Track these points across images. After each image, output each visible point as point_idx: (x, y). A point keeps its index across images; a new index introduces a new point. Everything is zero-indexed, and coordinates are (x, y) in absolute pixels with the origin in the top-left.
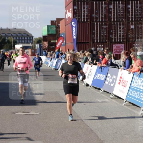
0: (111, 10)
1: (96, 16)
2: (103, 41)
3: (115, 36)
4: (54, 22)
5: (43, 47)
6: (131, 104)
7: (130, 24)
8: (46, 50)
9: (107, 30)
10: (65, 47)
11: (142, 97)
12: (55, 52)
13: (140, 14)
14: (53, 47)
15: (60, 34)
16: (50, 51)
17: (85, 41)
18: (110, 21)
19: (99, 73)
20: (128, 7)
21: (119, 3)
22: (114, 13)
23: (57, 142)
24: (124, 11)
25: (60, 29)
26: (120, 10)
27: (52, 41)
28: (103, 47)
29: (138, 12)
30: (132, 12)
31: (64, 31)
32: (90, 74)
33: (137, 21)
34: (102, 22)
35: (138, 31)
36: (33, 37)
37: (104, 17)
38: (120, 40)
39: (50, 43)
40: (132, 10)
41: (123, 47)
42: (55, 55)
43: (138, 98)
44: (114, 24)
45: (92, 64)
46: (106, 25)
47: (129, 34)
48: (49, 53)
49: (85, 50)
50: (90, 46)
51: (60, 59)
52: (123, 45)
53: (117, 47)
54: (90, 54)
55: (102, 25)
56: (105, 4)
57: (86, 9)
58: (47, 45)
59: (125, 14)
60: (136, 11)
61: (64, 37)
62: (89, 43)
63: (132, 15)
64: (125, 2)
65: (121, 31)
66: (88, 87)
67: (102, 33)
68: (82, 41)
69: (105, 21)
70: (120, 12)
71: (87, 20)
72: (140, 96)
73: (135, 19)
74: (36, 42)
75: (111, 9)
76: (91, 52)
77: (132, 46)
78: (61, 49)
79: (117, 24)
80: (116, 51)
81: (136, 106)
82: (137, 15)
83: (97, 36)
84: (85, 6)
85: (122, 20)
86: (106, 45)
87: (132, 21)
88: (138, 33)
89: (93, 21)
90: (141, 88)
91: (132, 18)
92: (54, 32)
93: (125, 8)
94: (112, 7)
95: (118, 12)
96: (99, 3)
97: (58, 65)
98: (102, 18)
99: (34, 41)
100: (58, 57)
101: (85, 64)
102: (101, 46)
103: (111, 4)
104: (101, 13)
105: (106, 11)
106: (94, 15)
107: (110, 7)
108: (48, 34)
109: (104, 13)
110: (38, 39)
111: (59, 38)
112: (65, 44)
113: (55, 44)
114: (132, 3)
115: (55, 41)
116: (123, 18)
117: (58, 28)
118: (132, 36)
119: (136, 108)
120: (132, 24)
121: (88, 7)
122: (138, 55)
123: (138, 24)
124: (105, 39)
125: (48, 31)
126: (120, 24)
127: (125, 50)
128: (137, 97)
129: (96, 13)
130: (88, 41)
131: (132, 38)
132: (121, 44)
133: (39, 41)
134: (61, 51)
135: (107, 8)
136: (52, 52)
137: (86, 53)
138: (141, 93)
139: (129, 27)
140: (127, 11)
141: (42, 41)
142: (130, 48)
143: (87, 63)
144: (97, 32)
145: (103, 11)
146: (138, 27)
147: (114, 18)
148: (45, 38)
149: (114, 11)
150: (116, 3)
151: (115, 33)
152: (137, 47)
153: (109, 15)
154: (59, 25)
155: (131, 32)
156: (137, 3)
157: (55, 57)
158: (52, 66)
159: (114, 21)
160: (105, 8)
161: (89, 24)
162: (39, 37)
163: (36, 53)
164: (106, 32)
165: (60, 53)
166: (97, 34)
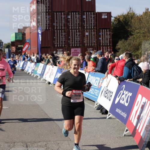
0: (69, 20)
1: (56, 25)
2: (62, 46)
3: (72, 42)
4: (21, 30)
5: (11, 51)
6: (87, 99)
7: (85, 31)
8: (14, 54)
9: (65, 37)
10: (30, 51)
11: (96, 93)
12: (21, 55)
13: (93, 23)
14: (20, 51)
15: (25, 40)
16: (18, 55)
17: (47, 46)
18: (68, 29)
19: (59, 73)
20: (83, 17)
21: (76, 14)
22: (72, 22)
23: (25, 131)
24: (80, 21)
25: (26, 36)
26: (76, 20)
27: (19, 46)
28: (62, 51)
29: (91, 21)
30: (87, 22)
31: (29, 37)
32: (52, 74)
33: (91, 29)
34: (62, 29)
35: (92, 37)
36: (2, 43)
37: (63, 25)
38: (77, 45)
39: (17, 48)
40: (87, 20)
41: (79, 50)
42: (22, 58)
43: (93, 94)
44: (72, 31)
45: (53, 65)
46: (64, 32)
47: (84, 40)
48: (17, 56)
49: (47, 53)
50: (51, 50)
51: (26, 61)
52: (80, 49)
53: (75, 50)
54: (52, 56)
55: (62, 32)
56: (64, 14)
57: (48, 18)
58: (15, 49)
59: (81, 23)
60: (90, 21)
61: (29, 42)
62: (50, 47)
63: (87, 24)
64: (80, 13)
65: (77, 38)
66: (51, 85)
67: (62, 39)
68: (44, 45)
69: (64, 29)
70: (76, 22)
71: (49, 28)
72: (94, 92)
73: (89, 28)
74: (5, 47)
75: (69, 18)
76: (53, 55)
77: (87, 50)
78: (26, 53)
79: (74, 31)
80: (73, 54)
81: (91, 100)
82: (91, 24)
83: (57, 42)
84: (47, 16)
85: (78, 28)
86: (65, 49)
87: (87, 28)
88: (92, 39)
89: (54, 29)
90: (96, 85)
91: (87, 27)
92: (21, 39)
93: (81, 18)
94: (70, 17)
95: (75, 21)
96: (59, 14)
97: (24, 67)
98: (62, 27)
99: (4, 46)
100: (24, 59)
101: (48, 65)
102: (60, 50)
103: (69, 15)
104: (61, 22)
105: (65, 21)
106: (55, 24)
107: (68, 17)
108: (16, 40)
109: (64, 22)
110: (7, 44)
111: (25, 43)
112: (30, 48)
113: (22, 48)
114: (87, 14)
115: (21, 46)
116: (79, 26)
117: (24, 34)
118: (87, 42)
119: (91, 102)
120: (87, 32)
121: (50, 17)
122: (92, 58)
123: (91, 31)
124: (64, 44)
125: (16, 37)
126: (76, 32)
127: (81, 53)
128: (91, 93)
129: (57, 23)
130: (50, 46)
131: (87, 43)
132: (78, 48)
133: (8, 46)
134: (27, 54)
135: (66, 18)
136: (19, 55)
137: (48, 55)
138: (95, 90)
139: (85, 34)
140: (82, 20)
141: (11, 46)
142: (85, 52)
143: (49, 64)
144: (57, 38)
145: (62, 21)
146: (92, 34)
147: (72, 27)
148: (13, 44)
149: (72, 20)
150: (74, 14)
151: (72, 39)
152: (91, 51)
153: (67, 24)
154: (25, 32)
155: (86, 38)
156: (91, 14)
157: (22, 59)
158: (19, 67)
159: (72, 29)
160: (64, 18)
161: (50, 31)
162: (8, 43)
163: (6, 56)
164: (65, 38)
165: (26, 56)
166: (57, 40)
